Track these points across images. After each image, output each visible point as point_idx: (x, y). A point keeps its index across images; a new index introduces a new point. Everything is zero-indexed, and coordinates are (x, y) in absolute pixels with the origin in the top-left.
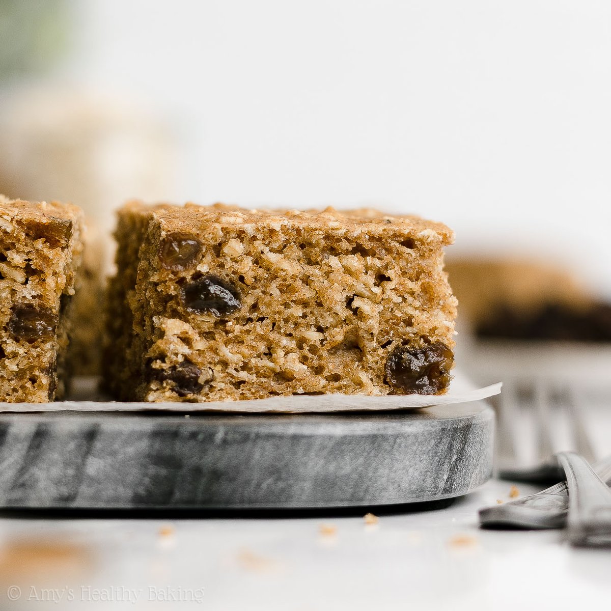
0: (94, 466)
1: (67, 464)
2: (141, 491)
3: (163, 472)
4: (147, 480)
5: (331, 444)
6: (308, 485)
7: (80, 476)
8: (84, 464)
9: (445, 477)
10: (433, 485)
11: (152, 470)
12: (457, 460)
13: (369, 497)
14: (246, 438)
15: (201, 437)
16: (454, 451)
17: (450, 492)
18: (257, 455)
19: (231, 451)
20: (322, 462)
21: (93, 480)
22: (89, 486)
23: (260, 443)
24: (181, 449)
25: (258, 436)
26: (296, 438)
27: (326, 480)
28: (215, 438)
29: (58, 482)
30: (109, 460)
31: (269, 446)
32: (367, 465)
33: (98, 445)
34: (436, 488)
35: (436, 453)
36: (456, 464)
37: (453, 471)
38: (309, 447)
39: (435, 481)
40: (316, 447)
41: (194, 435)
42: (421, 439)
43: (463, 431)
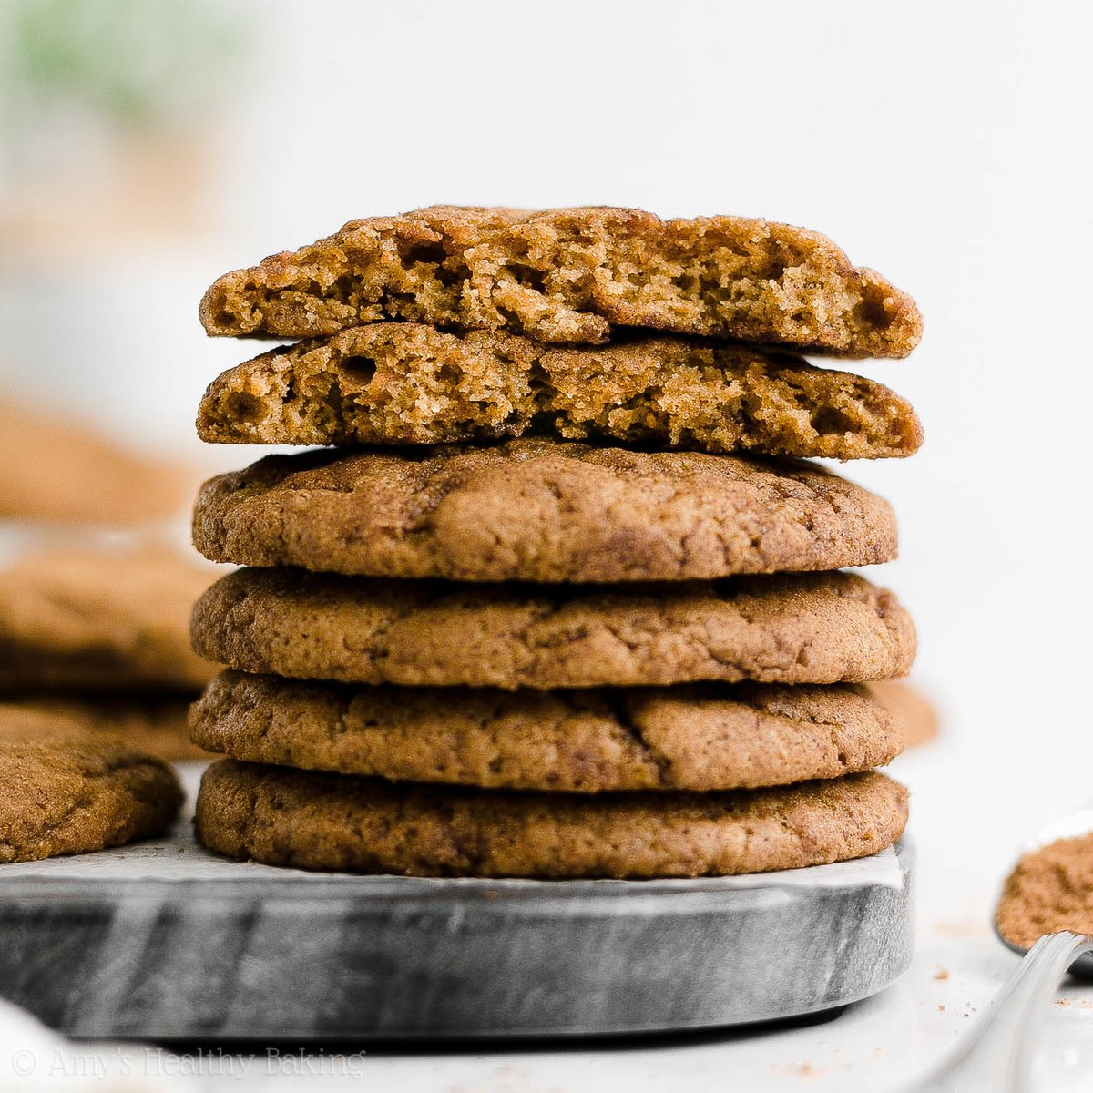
0: (254, 972)
1: (209, 969)
2: (330, 1011)
3: (364, 979)
4: (339, 994)
5: (637, 931)
6: (599, 999)
7: (230, 988)
8: (236, 968)
9: (828, 976)
10: (807, 990)
11: (347, 978)
12: (847, 946)
13: (701, 1014)
14: (498, 923)
15: (424, 923)
16: (843, 932)
17: (838, 999)
18: (516, 951)
19: (475, 946)
20: (621, 961)
21: (252, 995)
22: (246, 1003)
23: (523, 932)
24: (392, 941)
25: (518, 920)
26: (580, 922)
27: (629, 989)
28: (449, 923)
29: (195, 998)
30: (278, 962)
31: (535, 937)
32: (697, 963)
33: (260, 937)
34: (813, 994)
35: (812, 937)
36: (845, 952)
37: (841, 965)
38: (601, 938)
39: (810, 983)
40: (612, 937)
41: (413, 920)
42: (786, 916)
43: (857, 899)
